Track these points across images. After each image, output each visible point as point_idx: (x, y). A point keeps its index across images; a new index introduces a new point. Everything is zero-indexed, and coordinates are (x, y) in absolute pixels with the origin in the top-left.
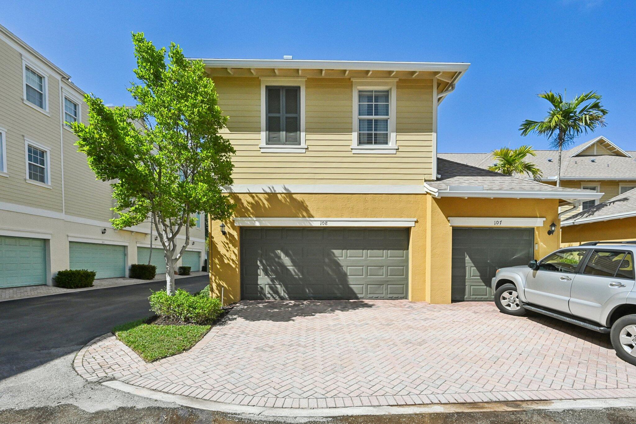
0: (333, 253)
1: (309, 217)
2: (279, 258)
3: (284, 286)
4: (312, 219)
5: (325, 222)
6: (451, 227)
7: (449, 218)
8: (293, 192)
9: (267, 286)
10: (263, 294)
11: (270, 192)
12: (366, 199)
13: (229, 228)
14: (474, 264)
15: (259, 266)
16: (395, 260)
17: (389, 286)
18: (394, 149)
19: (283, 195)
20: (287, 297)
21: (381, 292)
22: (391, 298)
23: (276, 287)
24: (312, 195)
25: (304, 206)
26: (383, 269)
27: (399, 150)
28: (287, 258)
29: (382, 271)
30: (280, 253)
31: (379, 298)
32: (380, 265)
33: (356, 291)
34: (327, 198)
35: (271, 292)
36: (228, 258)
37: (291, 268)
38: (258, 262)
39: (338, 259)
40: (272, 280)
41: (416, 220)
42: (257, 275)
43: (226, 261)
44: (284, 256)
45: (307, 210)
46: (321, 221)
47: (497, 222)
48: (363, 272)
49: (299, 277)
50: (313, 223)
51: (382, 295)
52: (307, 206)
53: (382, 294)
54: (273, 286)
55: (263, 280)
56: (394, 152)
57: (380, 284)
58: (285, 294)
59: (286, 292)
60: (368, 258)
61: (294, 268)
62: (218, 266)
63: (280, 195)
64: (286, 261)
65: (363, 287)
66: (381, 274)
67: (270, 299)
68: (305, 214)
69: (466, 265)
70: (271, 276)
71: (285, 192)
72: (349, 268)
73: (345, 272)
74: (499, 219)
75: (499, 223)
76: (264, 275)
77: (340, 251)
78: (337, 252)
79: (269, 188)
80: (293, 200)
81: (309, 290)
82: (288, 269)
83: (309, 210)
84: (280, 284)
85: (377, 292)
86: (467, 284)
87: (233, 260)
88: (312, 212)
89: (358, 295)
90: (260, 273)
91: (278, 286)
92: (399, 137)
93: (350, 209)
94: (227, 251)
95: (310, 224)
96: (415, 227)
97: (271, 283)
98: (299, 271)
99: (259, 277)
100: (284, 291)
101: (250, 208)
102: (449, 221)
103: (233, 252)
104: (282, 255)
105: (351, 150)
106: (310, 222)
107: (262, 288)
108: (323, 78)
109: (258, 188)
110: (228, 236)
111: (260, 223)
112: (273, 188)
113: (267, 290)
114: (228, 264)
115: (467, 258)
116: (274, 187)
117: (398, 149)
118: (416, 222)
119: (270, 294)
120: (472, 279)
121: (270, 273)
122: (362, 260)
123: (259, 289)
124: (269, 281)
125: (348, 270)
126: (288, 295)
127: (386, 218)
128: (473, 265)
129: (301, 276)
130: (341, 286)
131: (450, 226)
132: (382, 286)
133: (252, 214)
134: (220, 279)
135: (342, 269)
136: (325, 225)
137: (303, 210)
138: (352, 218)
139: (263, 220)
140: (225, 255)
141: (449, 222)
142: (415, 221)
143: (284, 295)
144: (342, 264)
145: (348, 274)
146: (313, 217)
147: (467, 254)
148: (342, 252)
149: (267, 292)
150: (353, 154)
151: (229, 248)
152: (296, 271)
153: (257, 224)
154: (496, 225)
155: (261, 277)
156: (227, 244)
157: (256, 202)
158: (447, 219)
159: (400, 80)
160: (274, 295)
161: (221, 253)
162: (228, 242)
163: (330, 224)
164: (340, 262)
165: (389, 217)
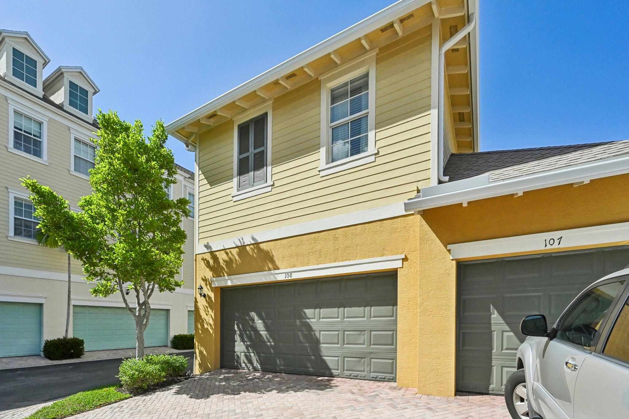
0: (305, 313)
1: (275, 269)
2: (253, 320)
3: (257, 354)
4: (277, 271)
5: (289, 274)
6: (454, 262)
7: (449, 247)
8: (259, 241)
9: (243, 354)
10: (239, 364)
11: (240, 245)
12: (336, 236)
13: (208, 290)
14: (510, 327)
15: (236, 331)
16: (381, 321)
17: (373, 360)
18: (372, 155)
19: (252, 246)
20: (259, 368)
21: (362, 369)
22: (375, 379)
23: (250, 356)
24: (277, 242)
25: (269, 255)
26: (364, 334)
27: (380, 155)
28: (260, 321)
29: (363, 337)
30: (253, 315)
31: (358, 377)
32: (360, 328)
33: (331, 365)
34: (292, 242)
35: (246, 361)
36: (207, 322)
37: (263, 333)
38: (236, 326)
39: (311, 321)
40: (247, 348)
41: (404, 257)
42: (235, 341)
43: (206, 326)
44: (257, 318)
45: (272, 261)
46: (285, 273)
47: (552, 241)
48: (338, 338)
49: (271, 345)
50: (278, 276)
51: (363, 374)
52: (273, 255)
53: (363, 371)
54: (248, 354)
55: (240, 347)
56: (372, 158)
57: (361, 357)
58: (258, 364)
59: (259, 361)
60: (345, 319)
61: (266, 332)
62: (200, 331)
63: (248, 247)
64: (259, 324)
65: (338, 360)
66: (362, 342)
67: (244, 370)
68: (271, 266)
69: (493, 328)
70: (246, 342)
71: (253, 242)
72: (322, 333)
73: (317, 339)
74: (556, 235)
75: (557, 242)
76: (240, 341)
77: (312, 310)
78: (309, 312)
79: (239, 240)
80: (260, 250)
81: (280, 361)
82: (260, 335)
83: (274, 261)
84: (254, 353)
85: (357, 368)
86: (494, 363)
87: (210, 325)
88: (278, 263)
89: (333, 371)
90: (237, 339)
91: (252, 355)
92: (380, 135)
93: (317, 252)
94: (207, 315)
95: (275, 278)
96: (402, 268)
97: (246, 351)
98: (270, 336)
99: (236, 343)
100: (257, 360)
101: (224, 267)
102: (449, 251)
103: (211, 315)
104: (256, 318)
105: (319, 173)
106: (276, 275)
107: (238, 357)
108: (290, 91)
109: (230, 241)
110: (207, 298)
111: (232, 283)
112: (242, 239)
113: (243, 358)
114: (207, 328)
115: (495, 316)
116: (244, 239)
117: (378, 153)
118: (405, 259)
119: (244, 363)
120: (506, 354)
121: (245, 338)
122: (338, 322)
123: (236, 357)
124: (245, 348)
125: (322, 336)
126: (260, 366)
127: (362, 259)
128: (507, 328)
129: (273, 344)
130: (313, 357)
131: (452, 260)
132: (363, 360)
133: (226, 273)
134: (201, 346)
135: (315, 334)
136: (290, 278)
137: (269, 262)
138: (319, 265)
139: (234, 279)
140: (205, 320)
141: (450, 253)
142: (403, 259)
143: (256, 365)
144: (314, 327)
145: (321, 341)
146: (278, 269)
147: (496, 307)
148: (315, 312)
149: (242, 362)
150: (321, 177)
151: (208, 311)
152: (268, 336)
153: (229, 283)
154: (549, 247)
155: (238, 343)
156: (207, 307)
157: (230, 259)
158: (446, 248)
159: (380, 49)
160: (248, 365)
161: (202, 317)
162: (208, 306)
163: (295, 276)
164: (312, 326)
165: (365, 258)
